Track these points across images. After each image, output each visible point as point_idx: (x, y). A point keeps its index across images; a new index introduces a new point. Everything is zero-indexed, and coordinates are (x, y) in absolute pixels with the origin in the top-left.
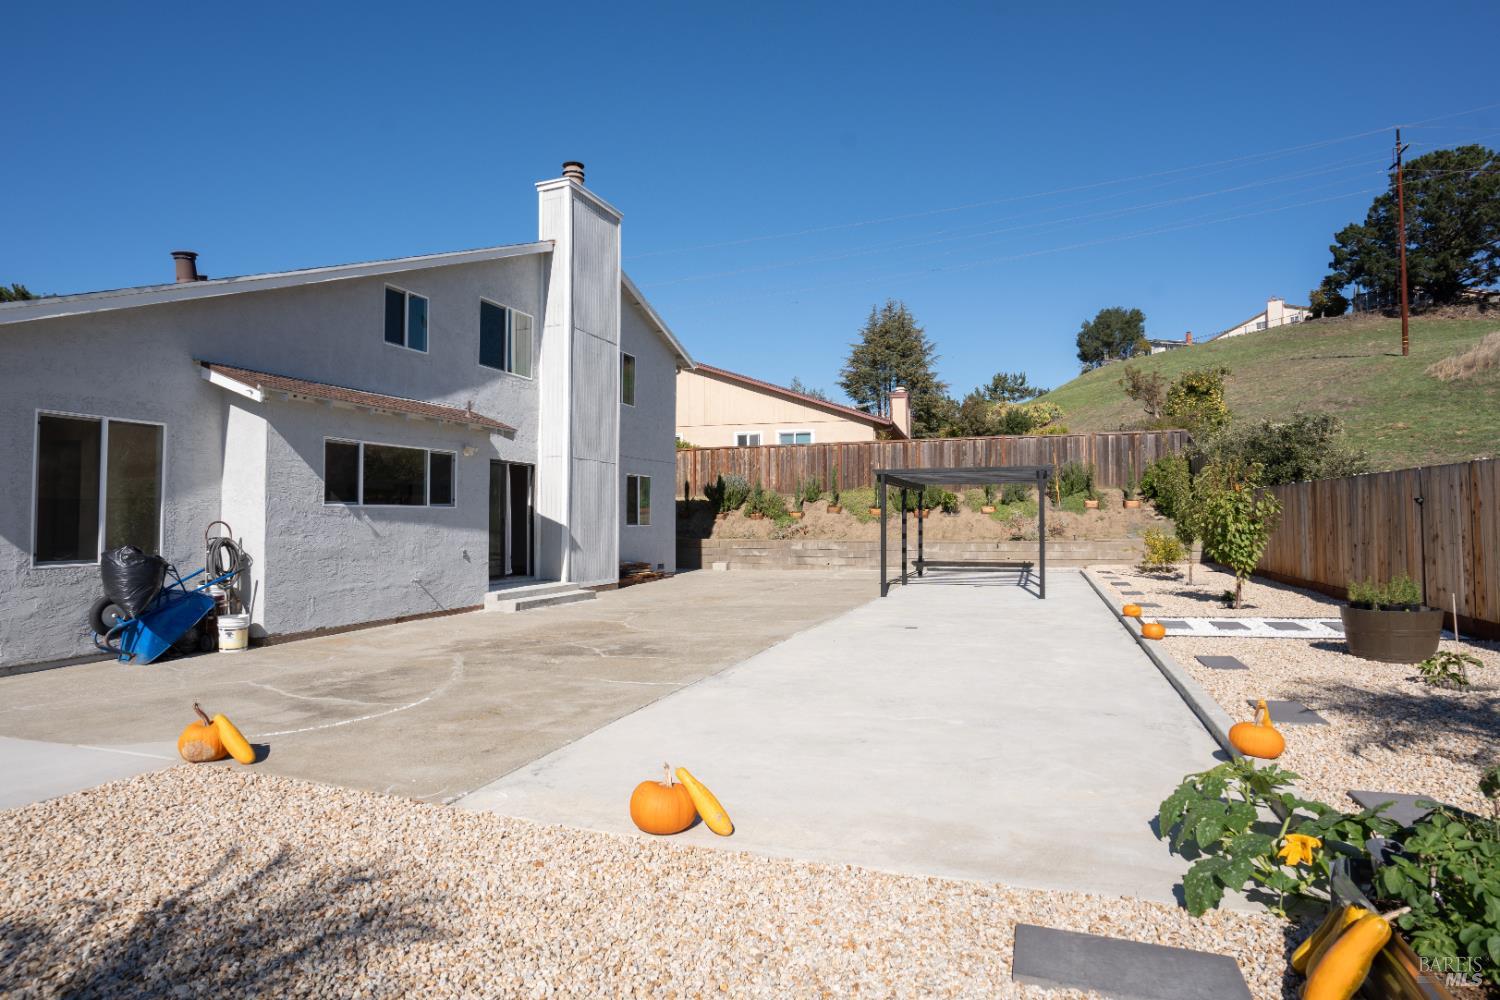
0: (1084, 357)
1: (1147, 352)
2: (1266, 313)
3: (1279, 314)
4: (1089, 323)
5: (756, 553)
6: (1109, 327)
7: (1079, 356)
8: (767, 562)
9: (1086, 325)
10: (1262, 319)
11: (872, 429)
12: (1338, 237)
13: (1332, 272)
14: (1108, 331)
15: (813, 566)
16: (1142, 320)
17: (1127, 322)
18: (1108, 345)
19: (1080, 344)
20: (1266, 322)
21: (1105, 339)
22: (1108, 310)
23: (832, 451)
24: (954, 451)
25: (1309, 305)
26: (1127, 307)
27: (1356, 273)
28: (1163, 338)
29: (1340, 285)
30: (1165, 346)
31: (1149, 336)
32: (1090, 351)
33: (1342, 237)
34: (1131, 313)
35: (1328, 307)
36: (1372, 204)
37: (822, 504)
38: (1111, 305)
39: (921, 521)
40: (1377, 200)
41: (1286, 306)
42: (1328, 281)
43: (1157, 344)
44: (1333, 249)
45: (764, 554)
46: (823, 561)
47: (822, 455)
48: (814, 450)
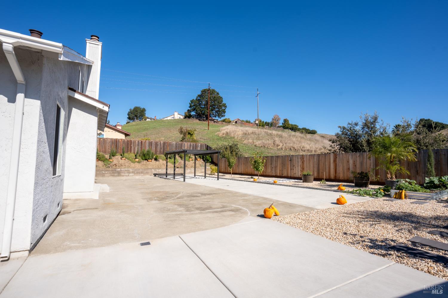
0: (129, 118)
1: (145, 120)
2: (174, 115)
3: (177, 116)
4: (131, 109)
5: (103, 172)
6: (137, 111)
7: (127, 118)
8: (107, 175)
9: (130, 110)
10: (173, 116)
11: (124, 135)
12: (191, 101)
13: (189, 109)
14: (137, 113)
15: (123, 176)
16: (145, 111)
17: (142, 111)
18: (136, 116)
19: (128, 115)
20: (174, 117)
21: (136, 114)
22: (137, 107)
23: (119, 141)
24: (155, 144)
25: (184, 115)
26: (142, 107)
27: (194, 110)
28: (149, 117)
29: (190, 112)
30: (150, 119)
31: (146, 116)
32: (131, 117)
33: (192, 101)
34: (143, 109)
35: (188, 116)
36: (197, 96)
37: (118, 157)
38: (138, 106)
39: (167, 162)
40: (198, 95)
41: (178, 114)
42: (188, 110)
43: (148, 118)
44: (190, 103)
45: (107, 172)
46: (127, 174)
47: (116, 142)
48: (113, 140)
